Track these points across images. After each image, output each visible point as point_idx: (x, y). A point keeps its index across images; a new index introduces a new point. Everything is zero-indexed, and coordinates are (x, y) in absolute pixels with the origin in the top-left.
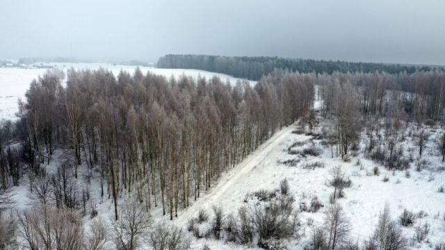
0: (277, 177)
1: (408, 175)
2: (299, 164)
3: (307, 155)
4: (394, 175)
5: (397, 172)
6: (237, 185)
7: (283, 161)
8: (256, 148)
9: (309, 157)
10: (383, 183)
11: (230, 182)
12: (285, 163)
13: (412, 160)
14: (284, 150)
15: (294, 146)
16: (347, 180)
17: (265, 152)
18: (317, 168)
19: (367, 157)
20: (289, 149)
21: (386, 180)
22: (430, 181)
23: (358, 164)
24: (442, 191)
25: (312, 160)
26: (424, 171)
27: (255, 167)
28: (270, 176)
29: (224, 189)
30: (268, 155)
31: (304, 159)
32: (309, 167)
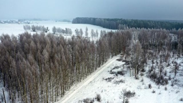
0: (99, 89)
1: (166, 89)
2: (113, 80)
3: (118, 75)
4: (159, 88)
5: (161, 86)
6: (78, 93)
7: (105, 78)
8: (96, 69)
9: (119, 76)
10: (152, 93)
11: (75, 92)
12: (106, 79)
13: (170, 79)
14: (109, 71)
15: (114, 69)
16: (133, 92)
17: (99, 72)
18: (121, 83)
19: (147, 77)
20: (111, 71)
21: (154, 92)
22: (177, 93)
23: (142, 81)
24: (181, 100)
25: (120, 77)
26: (175, 86)
27: (91, 82)
28: (96, 88)
29: (70, 97)
30: (100, 74)
31: (116, 77)
32: (117, 82)
